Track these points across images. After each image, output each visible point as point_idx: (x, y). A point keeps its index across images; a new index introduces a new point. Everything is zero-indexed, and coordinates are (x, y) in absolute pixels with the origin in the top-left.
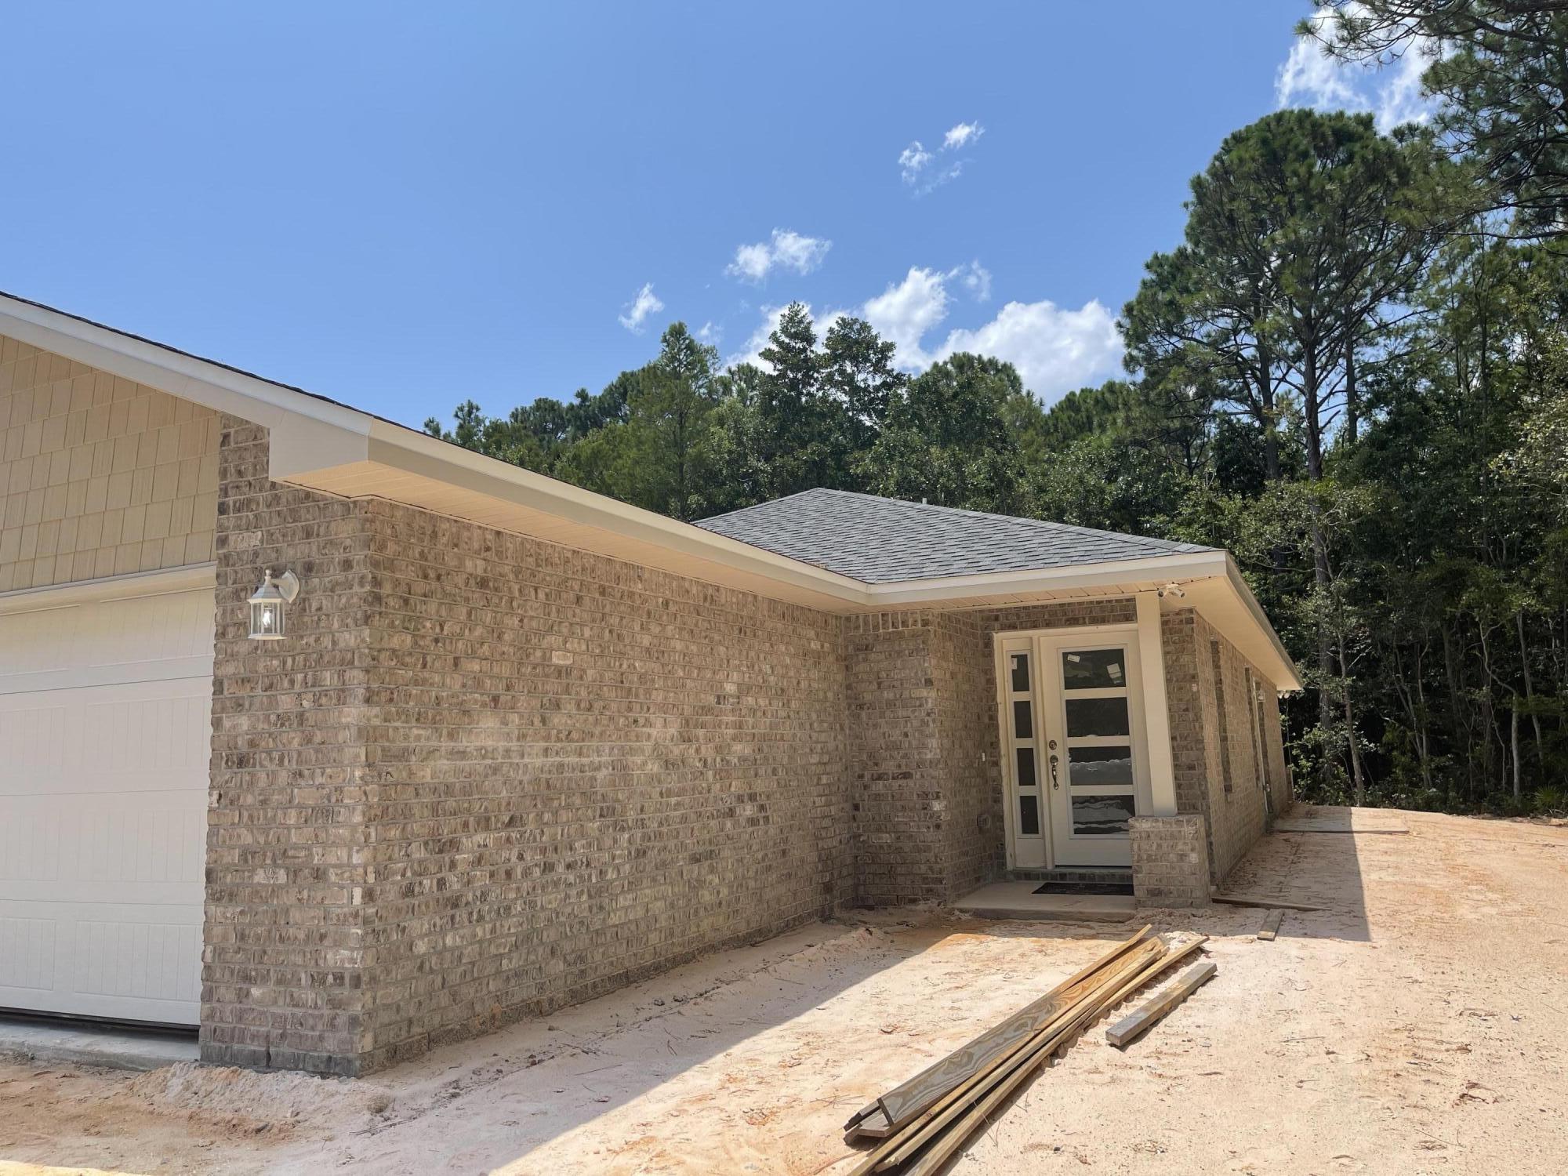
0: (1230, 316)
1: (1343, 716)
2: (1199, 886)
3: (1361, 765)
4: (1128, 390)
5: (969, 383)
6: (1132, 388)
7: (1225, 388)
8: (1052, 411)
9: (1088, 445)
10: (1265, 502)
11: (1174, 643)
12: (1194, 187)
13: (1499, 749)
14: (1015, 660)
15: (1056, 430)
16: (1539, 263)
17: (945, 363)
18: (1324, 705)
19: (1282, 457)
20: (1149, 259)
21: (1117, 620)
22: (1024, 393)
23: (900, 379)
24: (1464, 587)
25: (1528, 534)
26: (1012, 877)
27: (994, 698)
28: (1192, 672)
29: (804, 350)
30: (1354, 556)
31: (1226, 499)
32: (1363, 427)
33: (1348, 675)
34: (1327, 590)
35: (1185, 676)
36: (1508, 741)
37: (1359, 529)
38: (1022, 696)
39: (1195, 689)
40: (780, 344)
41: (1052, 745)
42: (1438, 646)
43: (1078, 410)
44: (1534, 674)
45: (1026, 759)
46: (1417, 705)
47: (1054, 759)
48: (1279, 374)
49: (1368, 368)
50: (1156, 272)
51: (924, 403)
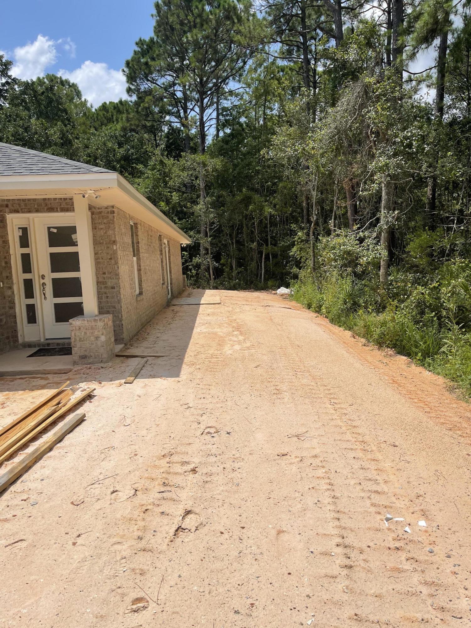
0: (173, 76)
1: (207, 253)
3: (213, 272)
4: (129, 105)
6: (131, 104)
7: (170, 110)
8: (96, 110)
9: (110, 128)
10: (182, 161)
11: (104, 223)
12: (156, 7)
13: (258, 265)
14: (21, 230)
15: (98, 120)
16: (286, 73)
17: (44, 78)
18: (201, 248)
19: (192, 144)
20: (138, 40)
21: (63, 210)
22: (83, 100)
23: (15, 81)
24: (250, 203)
25: (274, 184)
26: (21, 347)
27: (8, 252)
28: (113, 239)
30: (215, 188)
31: (167, 159)
32: (221, 134)
33: (210, 237)
34: (204, 202)
35: (110, 241)
36: (261, 263)
37: (217, 177)
38: (25, 251)
39: (115, 248)
41: (43, 277)
42: (241, 226)
43: (107, 112)
44: (271, 238)
45: (28, 285)
46: (233, 248)
47: (44, 284)
48: (191, 107)
49: (225, 109)
50: (140, 47)
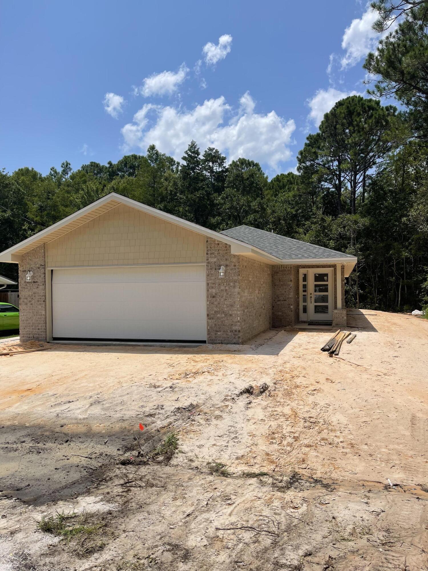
2: (345, 323)
3: (359, 297)
4: (298, 178)
5: (252, 175)
8: (271, 181)
9: (285, 196)
10: (339, 220)
12: (325, 116)
14: (304, 275)
15: (273, 188)
17: (237, 161)
20: (308, 136)
24: (390, 249)
26: (301, 322)
27: (299, 284)
29: (196, 157)
30: (362, 238)
31: (327, 217)
33: (358, 272)
34: (354, 247)
36: (398, 292)
37: (364, 230)
38: (305, 283)
40: (189, 155)
41: (311, 294)
43: (280, 182)
45: (305, 297)
47: (311, 297)
49: (370, 178)
50: (310, 141)
51: (238, 180)
